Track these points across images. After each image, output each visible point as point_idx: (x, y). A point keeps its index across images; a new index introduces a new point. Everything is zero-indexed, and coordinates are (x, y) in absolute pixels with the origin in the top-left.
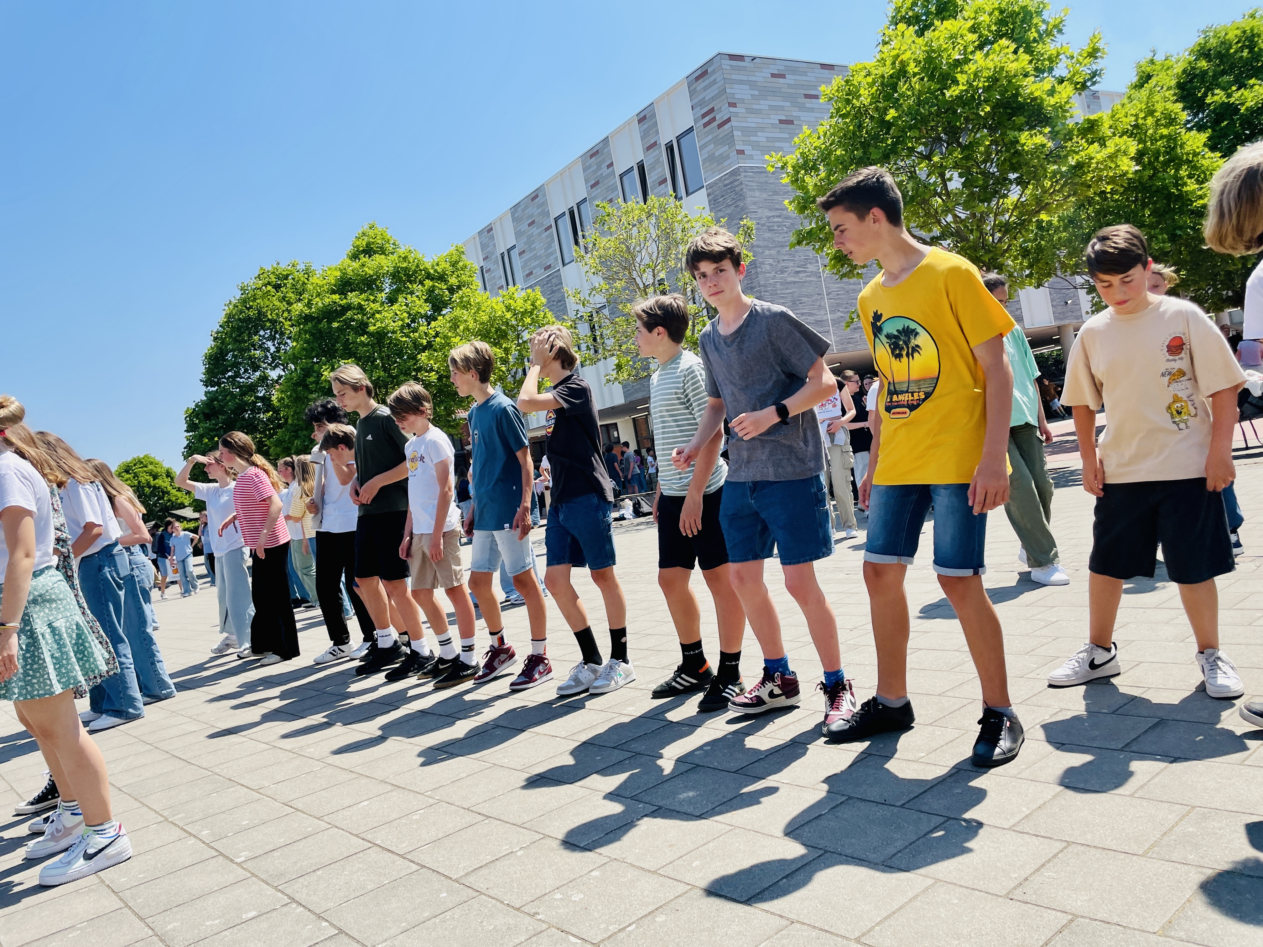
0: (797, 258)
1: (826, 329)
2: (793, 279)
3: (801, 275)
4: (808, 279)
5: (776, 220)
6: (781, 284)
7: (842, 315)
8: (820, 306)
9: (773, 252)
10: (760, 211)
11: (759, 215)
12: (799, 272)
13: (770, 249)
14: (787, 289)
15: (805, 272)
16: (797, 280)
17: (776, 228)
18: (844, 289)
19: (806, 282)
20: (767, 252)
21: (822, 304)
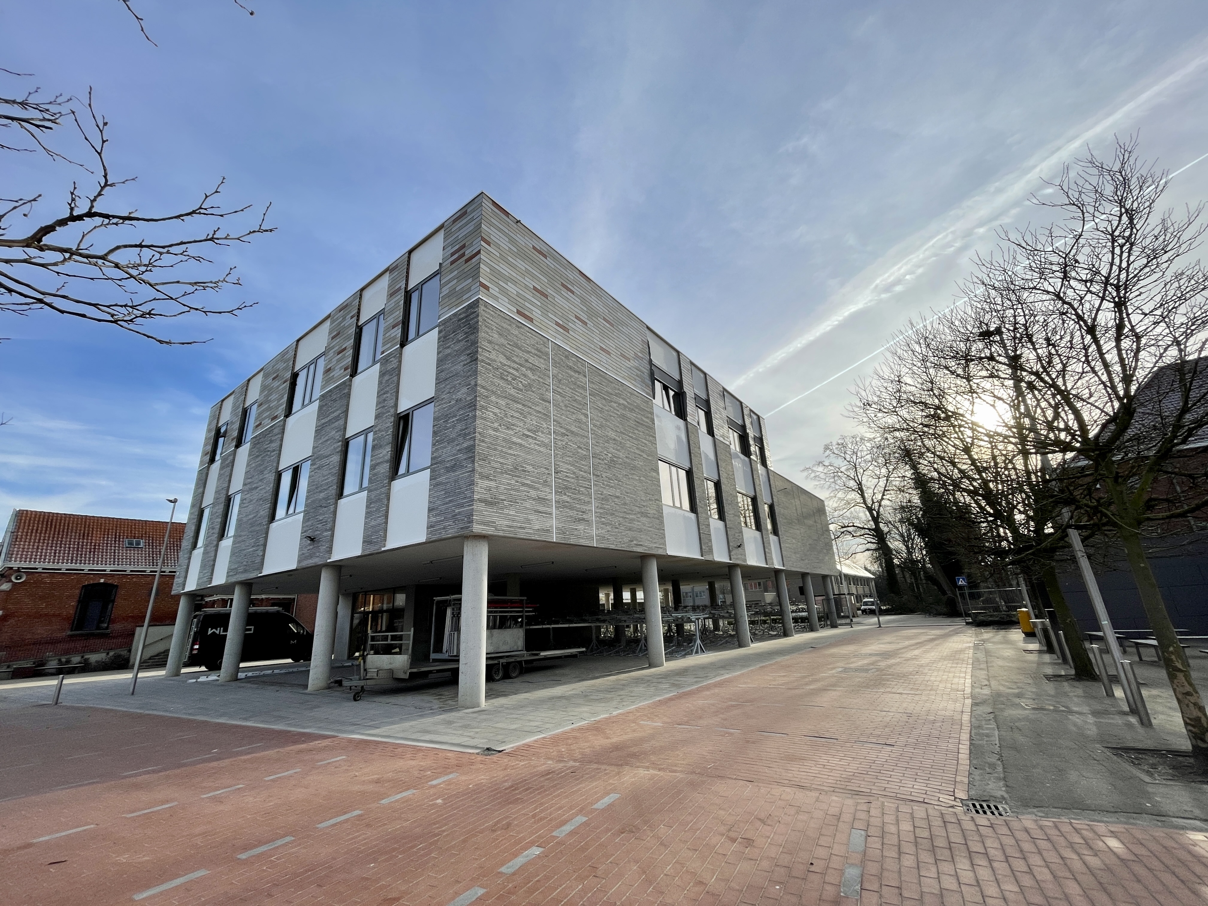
0: (528, 421)
1: (549, 510)
2: (519, 441)
3: (531, 440)
4: (537, 447)
5: (511, 371)
6: (505, 440)
7: (568, 500)
8: (546, 481)
9: (502, 402)
10: (494, 352)
11: (491, 357)
12: (528, 436)
13: (499, 396)
14: (510, 448)
15: (535, 439)
16: (523, 443)
17: (510, 379)
18: (574, 473)
19: (535, 450)
20: (493, 398)
21: (549, 480)
